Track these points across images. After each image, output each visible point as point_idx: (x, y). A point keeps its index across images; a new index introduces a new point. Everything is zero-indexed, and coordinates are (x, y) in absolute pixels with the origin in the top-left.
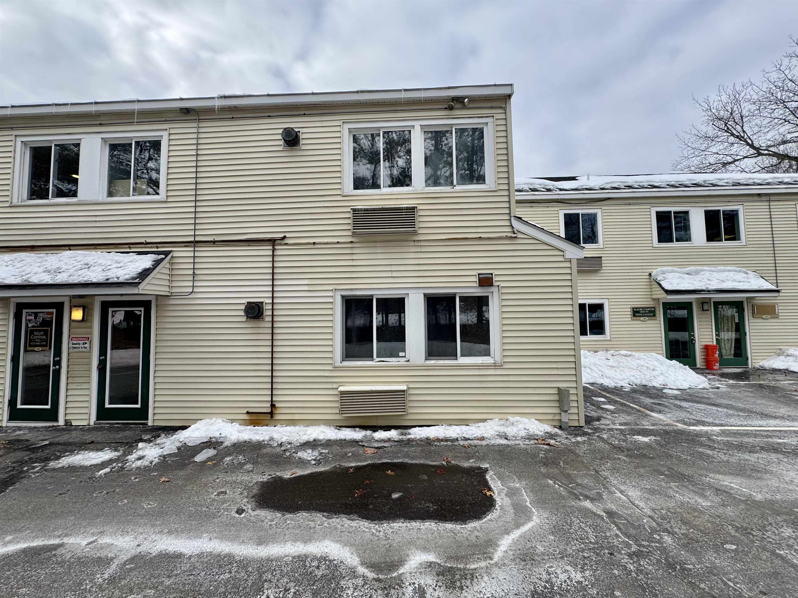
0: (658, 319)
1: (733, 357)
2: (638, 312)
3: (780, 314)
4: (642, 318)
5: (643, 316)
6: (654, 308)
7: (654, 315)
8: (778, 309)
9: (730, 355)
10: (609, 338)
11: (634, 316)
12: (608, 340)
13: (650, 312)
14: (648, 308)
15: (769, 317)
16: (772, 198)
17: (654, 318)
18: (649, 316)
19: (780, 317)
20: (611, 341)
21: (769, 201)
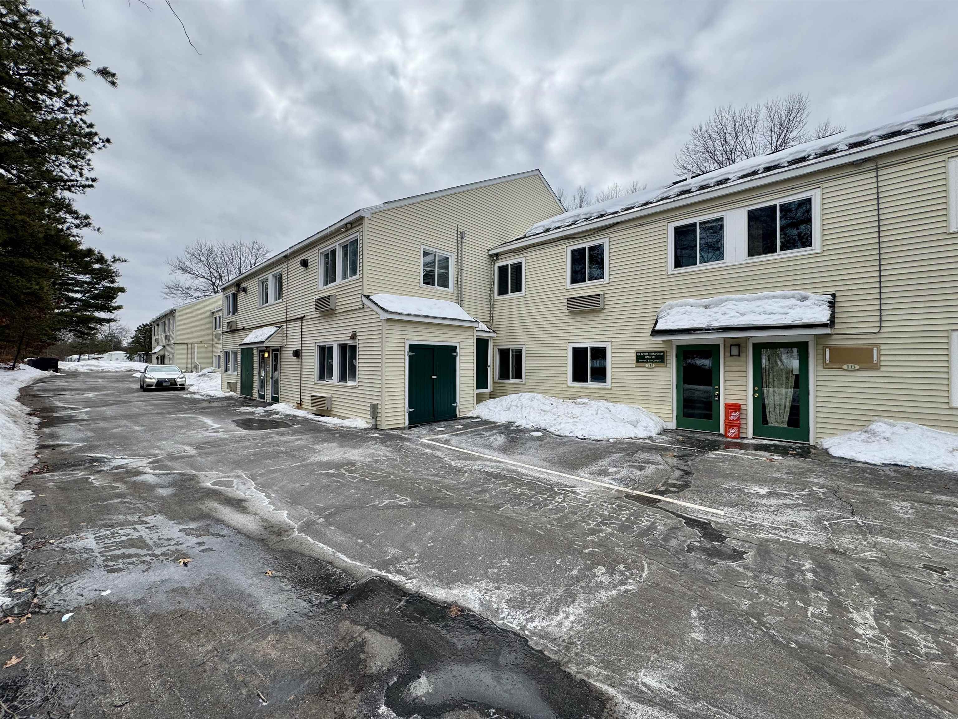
0: (668, 366)
1: (786, 426)
2: (643, 357)
3: (883, 363)
4: (647, 365)
5: (647, 362)
6: (663, 352)
7: (663, 362)
8: (879, 355)
9: (782, 422)
10: (610, 387)
11: (638, 361)
12: (608, 389)
13: (657, 357)
14: (654, 352)
15: (857, 367)
16: (881, 163)
17: (662, 365)
18: (656, 362)
19: (883, 369)
20: (611, 389)
21: (877, 169)
